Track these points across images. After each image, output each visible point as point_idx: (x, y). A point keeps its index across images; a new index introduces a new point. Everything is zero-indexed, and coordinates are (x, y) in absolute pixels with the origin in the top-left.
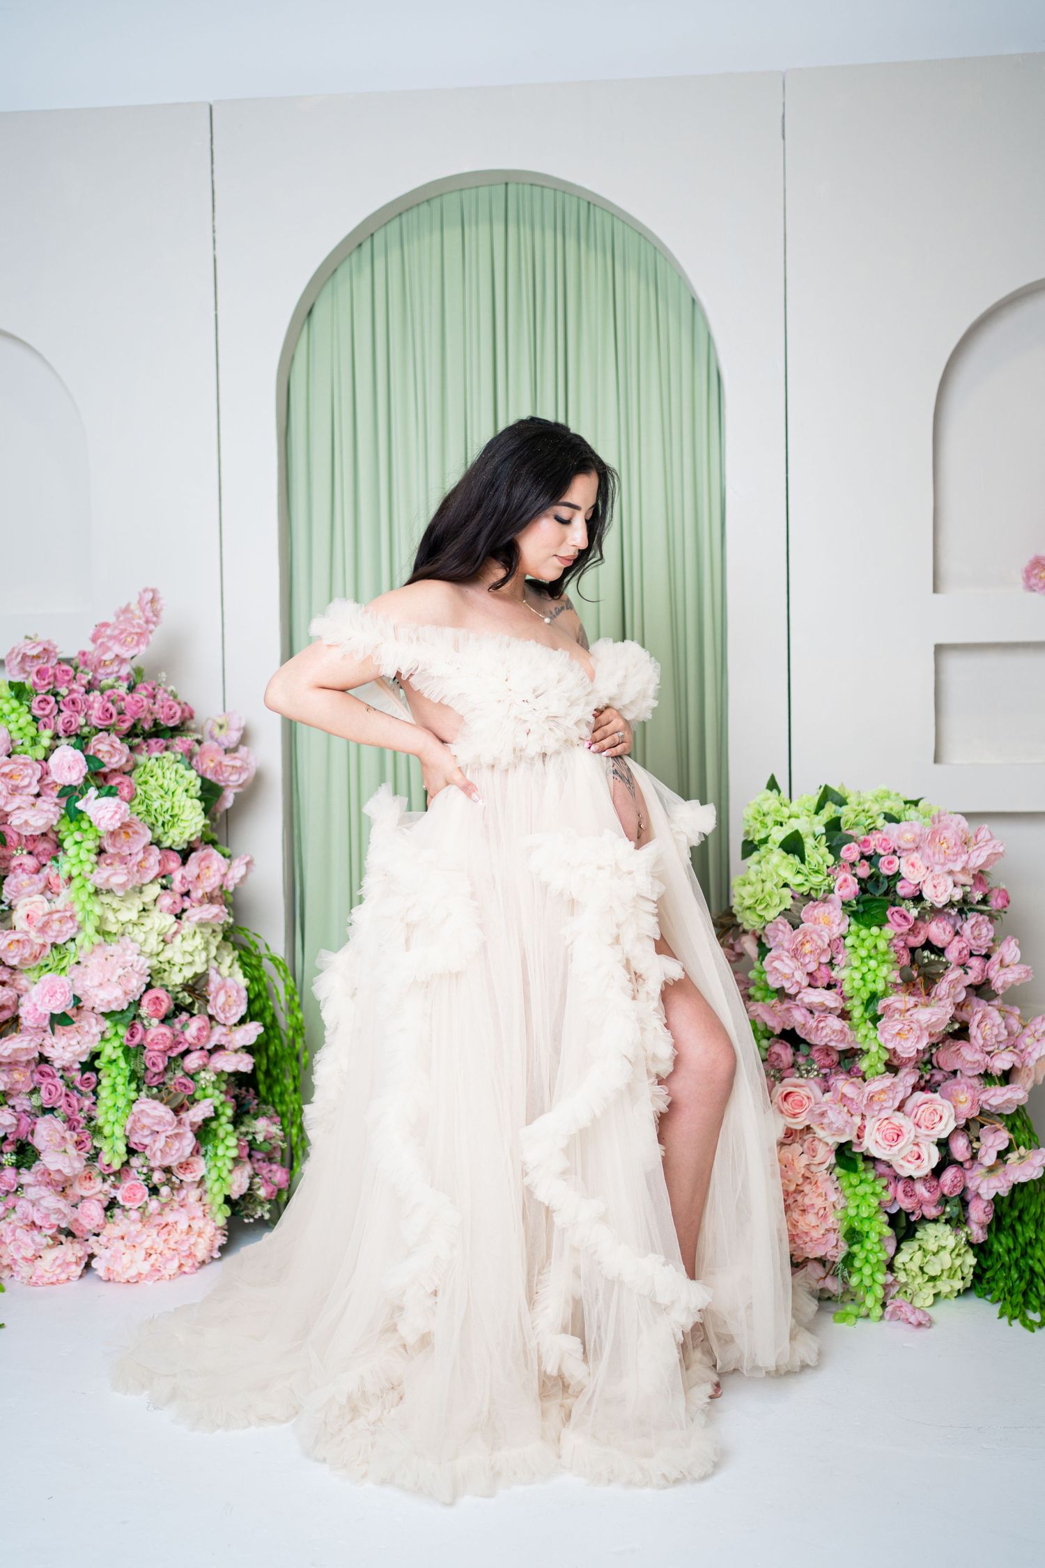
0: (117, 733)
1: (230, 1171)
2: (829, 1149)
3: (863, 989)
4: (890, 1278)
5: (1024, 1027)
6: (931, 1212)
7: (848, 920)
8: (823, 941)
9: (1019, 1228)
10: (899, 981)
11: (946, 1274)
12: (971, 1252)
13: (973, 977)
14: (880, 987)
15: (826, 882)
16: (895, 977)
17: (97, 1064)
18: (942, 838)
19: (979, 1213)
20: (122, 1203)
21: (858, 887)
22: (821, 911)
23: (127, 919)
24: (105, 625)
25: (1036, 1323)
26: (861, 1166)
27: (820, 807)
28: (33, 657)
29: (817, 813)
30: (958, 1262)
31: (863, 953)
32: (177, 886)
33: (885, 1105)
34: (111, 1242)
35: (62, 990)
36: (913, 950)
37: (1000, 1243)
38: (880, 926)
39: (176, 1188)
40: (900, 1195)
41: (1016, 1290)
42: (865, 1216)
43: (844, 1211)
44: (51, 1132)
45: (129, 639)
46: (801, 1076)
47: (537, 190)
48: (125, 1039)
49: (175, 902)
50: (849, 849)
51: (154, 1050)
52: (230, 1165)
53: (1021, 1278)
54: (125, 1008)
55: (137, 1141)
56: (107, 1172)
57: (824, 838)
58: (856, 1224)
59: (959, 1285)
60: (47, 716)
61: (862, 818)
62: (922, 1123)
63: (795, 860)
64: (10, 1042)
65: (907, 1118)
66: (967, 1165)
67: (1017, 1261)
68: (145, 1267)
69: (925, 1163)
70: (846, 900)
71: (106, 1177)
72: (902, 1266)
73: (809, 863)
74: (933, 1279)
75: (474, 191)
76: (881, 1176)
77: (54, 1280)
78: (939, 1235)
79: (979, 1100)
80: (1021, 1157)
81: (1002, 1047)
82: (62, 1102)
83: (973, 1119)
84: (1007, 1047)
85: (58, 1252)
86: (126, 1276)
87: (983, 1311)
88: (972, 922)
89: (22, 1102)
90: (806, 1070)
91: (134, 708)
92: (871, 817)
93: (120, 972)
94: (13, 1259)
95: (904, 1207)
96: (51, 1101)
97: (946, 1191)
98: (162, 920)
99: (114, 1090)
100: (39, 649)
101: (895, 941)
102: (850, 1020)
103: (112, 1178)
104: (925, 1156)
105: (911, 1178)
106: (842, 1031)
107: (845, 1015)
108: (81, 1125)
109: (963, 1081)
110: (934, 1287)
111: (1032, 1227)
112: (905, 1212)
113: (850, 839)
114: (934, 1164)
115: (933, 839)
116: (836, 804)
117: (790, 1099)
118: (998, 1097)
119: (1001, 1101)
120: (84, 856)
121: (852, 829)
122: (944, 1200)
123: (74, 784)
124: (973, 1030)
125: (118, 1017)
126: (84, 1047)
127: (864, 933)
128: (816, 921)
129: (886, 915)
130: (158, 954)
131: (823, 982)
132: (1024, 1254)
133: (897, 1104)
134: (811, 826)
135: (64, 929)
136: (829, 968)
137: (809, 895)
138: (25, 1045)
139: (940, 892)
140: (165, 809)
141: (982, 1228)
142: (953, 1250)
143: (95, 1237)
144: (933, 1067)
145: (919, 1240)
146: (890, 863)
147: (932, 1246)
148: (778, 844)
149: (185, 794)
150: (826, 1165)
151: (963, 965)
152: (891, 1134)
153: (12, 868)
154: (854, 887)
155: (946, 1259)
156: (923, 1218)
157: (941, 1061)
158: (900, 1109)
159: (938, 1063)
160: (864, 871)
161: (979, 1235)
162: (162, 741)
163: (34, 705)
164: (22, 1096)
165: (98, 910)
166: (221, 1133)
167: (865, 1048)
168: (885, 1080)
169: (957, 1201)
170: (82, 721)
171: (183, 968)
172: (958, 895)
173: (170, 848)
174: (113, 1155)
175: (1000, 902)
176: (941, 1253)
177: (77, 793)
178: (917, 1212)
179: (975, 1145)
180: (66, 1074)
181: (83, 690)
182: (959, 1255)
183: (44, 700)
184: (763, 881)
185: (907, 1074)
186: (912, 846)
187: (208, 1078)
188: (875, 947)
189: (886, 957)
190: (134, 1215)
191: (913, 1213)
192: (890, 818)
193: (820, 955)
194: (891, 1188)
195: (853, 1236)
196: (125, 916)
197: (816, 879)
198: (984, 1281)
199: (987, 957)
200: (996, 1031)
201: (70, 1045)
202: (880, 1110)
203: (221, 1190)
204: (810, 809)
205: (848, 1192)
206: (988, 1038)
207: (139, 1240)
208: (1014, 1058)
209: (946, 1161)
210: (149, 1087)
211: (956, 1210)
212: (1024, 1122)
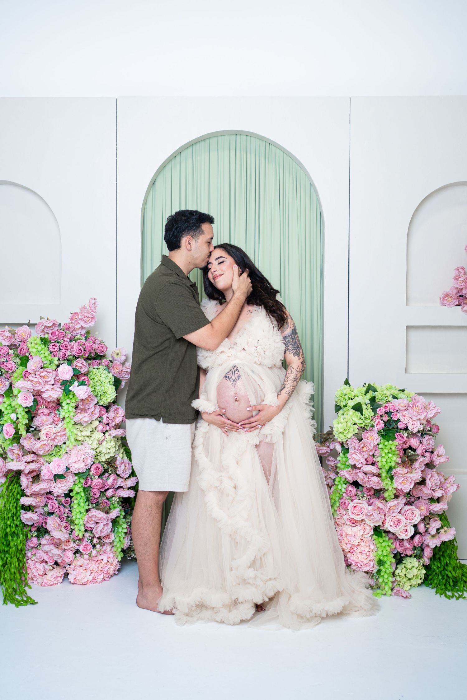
0: (84, 359)
1: (124, 538)
2: (371, 528)
3: (386, 465)
4: (394, 579)
5: (445, 480)
6: (409, 553)
7: (380, 438)
8: (371, 446)
9: (442, 559)
10: (400, 462)
11: (415, 577)
12: (424, 568)
13: (427, 460)
14: (393, 464)
15: (371, 423)
16: (399, 461)
17: (72, 494)
18: (417, 406)
19: (428, 553)
20: (82, 551)
21: (384, 425)
22: (369, 434)
23: (85, 435)
24: (76, 313)
25: (451, 596)
26: (384, 535)
27: (367, 392)
28: (48, 327)
29: (365, 395)
30: (419, 572)
31: (386, 451)
32: (105, 421)
33: (395, 511)
34: (76, 568)
35: (63, 465)
36: (405, 450)
37: (435, 565)
38: (392, 440)
39: (103, 545)
40: (398, 546)
41: (441, 583)
42: (385, 555)
43: (376, 553)
44: (54, 523)
45: (88, 320)
46: (359, 499)
47: (249, 138)
48: (83, 484)
49: (103, 428)
50: (380, 410)
51: (95, 488)
52: (124, 535)
53: (443, 578)
54: (84, 471)
55: (88, 526)
56: (76, 539)
57: (369, 405)
58: (381, 558)
59: (420, 581)
60: (55, 352)
61: (383, 397)
62: (408, 518)
63: (359, 414)
64: (39, 485)
65: (402, 516)
66: (423, 534)
67: (441, 571)
68: (90, 578)
69: (409, 534)
70: (379, 430)
71: (75, 541)
72: (398, 574)
73: (364, 415)
74: (409, 579)
75: (223, 137)
76: (390, 539)
77: (52, 583)
78: (412, 562)
79: (429, 509)
80: (445, 531)
81: (438, 488)
82: (57, 510)
83: (427, 516)
84: (440, 488)
85: (53, 572)
86: (83, 582)
87: (429, 592)
88: (427, 438)
89: (40, 510)
90: (361, 497)
91: (90, 348)
92: (387, 397)
93: (83, 457)
94: (34, 575)
95: (399, 551)
96: (53, 510)
97: (416, 544)
98: (98, 435)
99: (79, 505)
100: (52, 324)
101: (398, 446)
102: (381, 477)
103: (78, 541)
104: (409, 531)
105: (403, 540)
106: (378, 482)
107: (379, 476)
108: (65, 520)
109: (423, 501)
110: (410, 582)
111: (447, 558)
112: (400, 553)
113: (380, 406)
114: (412, 534)
115: (413, 406)
116: (373, 391)
117: (356, 509)
118: (437, 508)
119: (438, 509)
120: (71, 409)
121: (380, 401)
122: (415, 548)
123: (68, 380)
124: (427, 481)
125: (81, 475)
126: (67, 487)
127: (386, 443)
128: (368, 438)
129: (395, 436)
130: (96, 449)
131: (370, 462)
132: (444, 569)
133: (399, 511)
134: (365, 400)
135: (61, 439)
136: (373, 457)
137: (364, 427)
138: (45, 487)
139: (415, 427)
140: (101, 390)
141: (428, 559)
142: (417, 568)
143: (69, 566)
144: (411, 496)
145: (404, 564)
146: (396, 415)
147: (409, 566)
148: (351, 407)
149: (109, 383)
150: (370, 535)
151: (423, 456)
152: (396, 522)
153: (39, 414)
154: (382, 425)
155: (415, 572)
156: (406, 556)
157: (414, 493)
158: (399, 513)
159: (413, 494)
160: (386, 418)
161: (427, 561)
162: (97, 361)
163: (50, 347)
164: (40, 508)
165: (75, 431)
166: (121, 523)
167: (386, 488)
168: (395, 501)
169: (419, 548)
170: (69, 354)
171: (105, 454)
172: (421, 428)
173: (102, 406)
174: (79, 532)
175: (436, 430)
176: (413, 569)
177: (69, 384)
178: (404, 553)
179: (427, 526)
180: (58, 499)
181: (69, 340)
182: (419, 570)
183: (54, 345)
184: (347, 422)
185: (403, 498)
186: (404, 408)
187: (115, 500)
188: (391, 448)
189: (395, 453)
190: (86, 557)
191: (402, 553)
192: (394, 397)
193: (369, 452)
194: (394, 543)
195: (381, 562)
196: (84, 434)
197: (367, 422)
198: (428, 580)
199: (432, 452)
200: (436, 482)
201: (62, 487)
202: (392, 513)
203: (120, 546)
204: (362, 393)
205: (378, 545)
206: (433, 484)
207: (88, 567)
208: (443, 492)
209: (417, 533)
210: (92, 504)
211: (419, 552)
212: (445, 518)
